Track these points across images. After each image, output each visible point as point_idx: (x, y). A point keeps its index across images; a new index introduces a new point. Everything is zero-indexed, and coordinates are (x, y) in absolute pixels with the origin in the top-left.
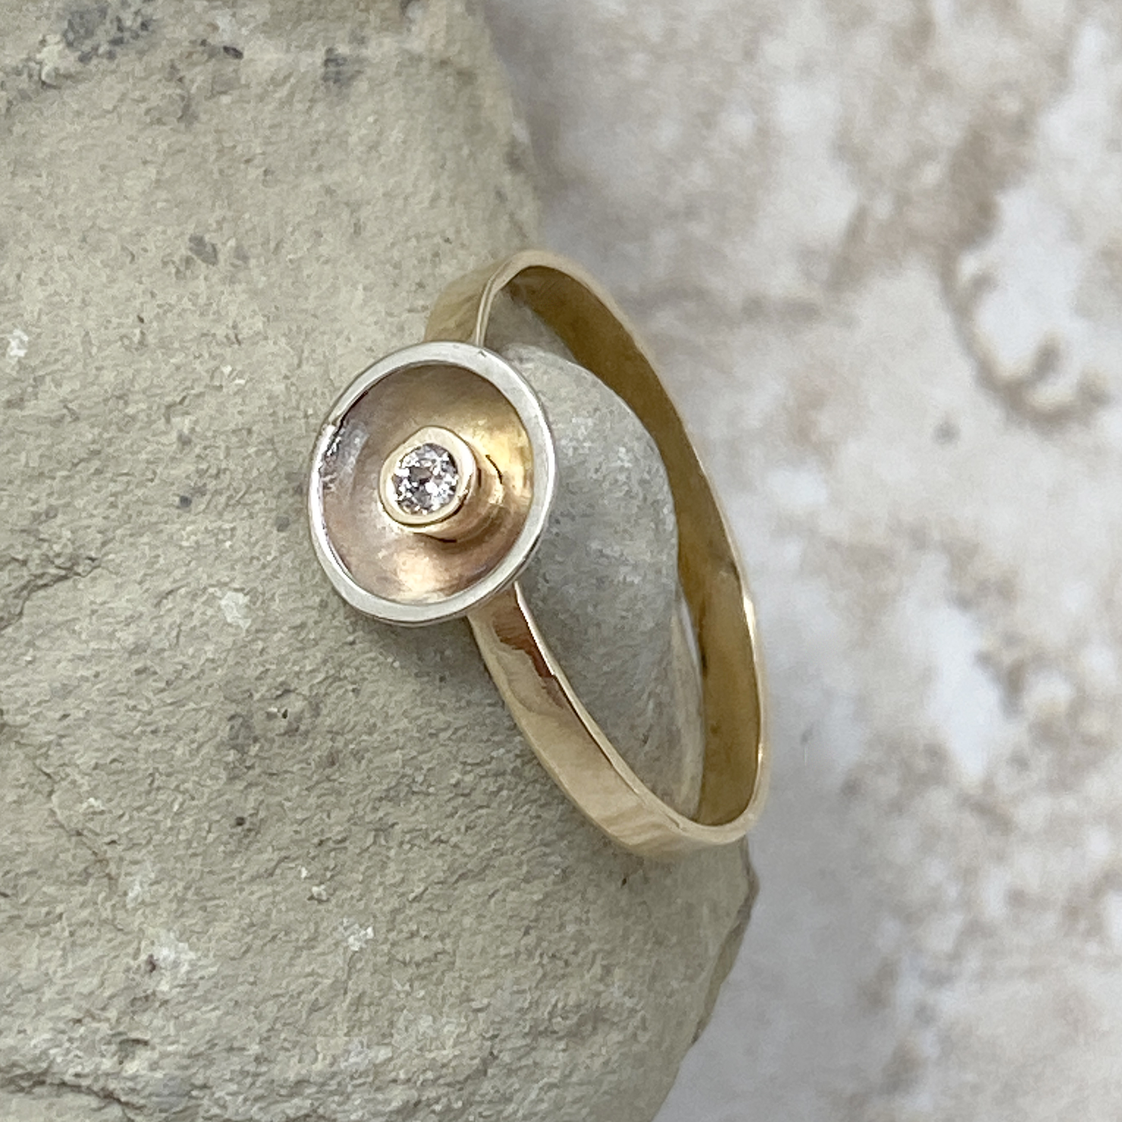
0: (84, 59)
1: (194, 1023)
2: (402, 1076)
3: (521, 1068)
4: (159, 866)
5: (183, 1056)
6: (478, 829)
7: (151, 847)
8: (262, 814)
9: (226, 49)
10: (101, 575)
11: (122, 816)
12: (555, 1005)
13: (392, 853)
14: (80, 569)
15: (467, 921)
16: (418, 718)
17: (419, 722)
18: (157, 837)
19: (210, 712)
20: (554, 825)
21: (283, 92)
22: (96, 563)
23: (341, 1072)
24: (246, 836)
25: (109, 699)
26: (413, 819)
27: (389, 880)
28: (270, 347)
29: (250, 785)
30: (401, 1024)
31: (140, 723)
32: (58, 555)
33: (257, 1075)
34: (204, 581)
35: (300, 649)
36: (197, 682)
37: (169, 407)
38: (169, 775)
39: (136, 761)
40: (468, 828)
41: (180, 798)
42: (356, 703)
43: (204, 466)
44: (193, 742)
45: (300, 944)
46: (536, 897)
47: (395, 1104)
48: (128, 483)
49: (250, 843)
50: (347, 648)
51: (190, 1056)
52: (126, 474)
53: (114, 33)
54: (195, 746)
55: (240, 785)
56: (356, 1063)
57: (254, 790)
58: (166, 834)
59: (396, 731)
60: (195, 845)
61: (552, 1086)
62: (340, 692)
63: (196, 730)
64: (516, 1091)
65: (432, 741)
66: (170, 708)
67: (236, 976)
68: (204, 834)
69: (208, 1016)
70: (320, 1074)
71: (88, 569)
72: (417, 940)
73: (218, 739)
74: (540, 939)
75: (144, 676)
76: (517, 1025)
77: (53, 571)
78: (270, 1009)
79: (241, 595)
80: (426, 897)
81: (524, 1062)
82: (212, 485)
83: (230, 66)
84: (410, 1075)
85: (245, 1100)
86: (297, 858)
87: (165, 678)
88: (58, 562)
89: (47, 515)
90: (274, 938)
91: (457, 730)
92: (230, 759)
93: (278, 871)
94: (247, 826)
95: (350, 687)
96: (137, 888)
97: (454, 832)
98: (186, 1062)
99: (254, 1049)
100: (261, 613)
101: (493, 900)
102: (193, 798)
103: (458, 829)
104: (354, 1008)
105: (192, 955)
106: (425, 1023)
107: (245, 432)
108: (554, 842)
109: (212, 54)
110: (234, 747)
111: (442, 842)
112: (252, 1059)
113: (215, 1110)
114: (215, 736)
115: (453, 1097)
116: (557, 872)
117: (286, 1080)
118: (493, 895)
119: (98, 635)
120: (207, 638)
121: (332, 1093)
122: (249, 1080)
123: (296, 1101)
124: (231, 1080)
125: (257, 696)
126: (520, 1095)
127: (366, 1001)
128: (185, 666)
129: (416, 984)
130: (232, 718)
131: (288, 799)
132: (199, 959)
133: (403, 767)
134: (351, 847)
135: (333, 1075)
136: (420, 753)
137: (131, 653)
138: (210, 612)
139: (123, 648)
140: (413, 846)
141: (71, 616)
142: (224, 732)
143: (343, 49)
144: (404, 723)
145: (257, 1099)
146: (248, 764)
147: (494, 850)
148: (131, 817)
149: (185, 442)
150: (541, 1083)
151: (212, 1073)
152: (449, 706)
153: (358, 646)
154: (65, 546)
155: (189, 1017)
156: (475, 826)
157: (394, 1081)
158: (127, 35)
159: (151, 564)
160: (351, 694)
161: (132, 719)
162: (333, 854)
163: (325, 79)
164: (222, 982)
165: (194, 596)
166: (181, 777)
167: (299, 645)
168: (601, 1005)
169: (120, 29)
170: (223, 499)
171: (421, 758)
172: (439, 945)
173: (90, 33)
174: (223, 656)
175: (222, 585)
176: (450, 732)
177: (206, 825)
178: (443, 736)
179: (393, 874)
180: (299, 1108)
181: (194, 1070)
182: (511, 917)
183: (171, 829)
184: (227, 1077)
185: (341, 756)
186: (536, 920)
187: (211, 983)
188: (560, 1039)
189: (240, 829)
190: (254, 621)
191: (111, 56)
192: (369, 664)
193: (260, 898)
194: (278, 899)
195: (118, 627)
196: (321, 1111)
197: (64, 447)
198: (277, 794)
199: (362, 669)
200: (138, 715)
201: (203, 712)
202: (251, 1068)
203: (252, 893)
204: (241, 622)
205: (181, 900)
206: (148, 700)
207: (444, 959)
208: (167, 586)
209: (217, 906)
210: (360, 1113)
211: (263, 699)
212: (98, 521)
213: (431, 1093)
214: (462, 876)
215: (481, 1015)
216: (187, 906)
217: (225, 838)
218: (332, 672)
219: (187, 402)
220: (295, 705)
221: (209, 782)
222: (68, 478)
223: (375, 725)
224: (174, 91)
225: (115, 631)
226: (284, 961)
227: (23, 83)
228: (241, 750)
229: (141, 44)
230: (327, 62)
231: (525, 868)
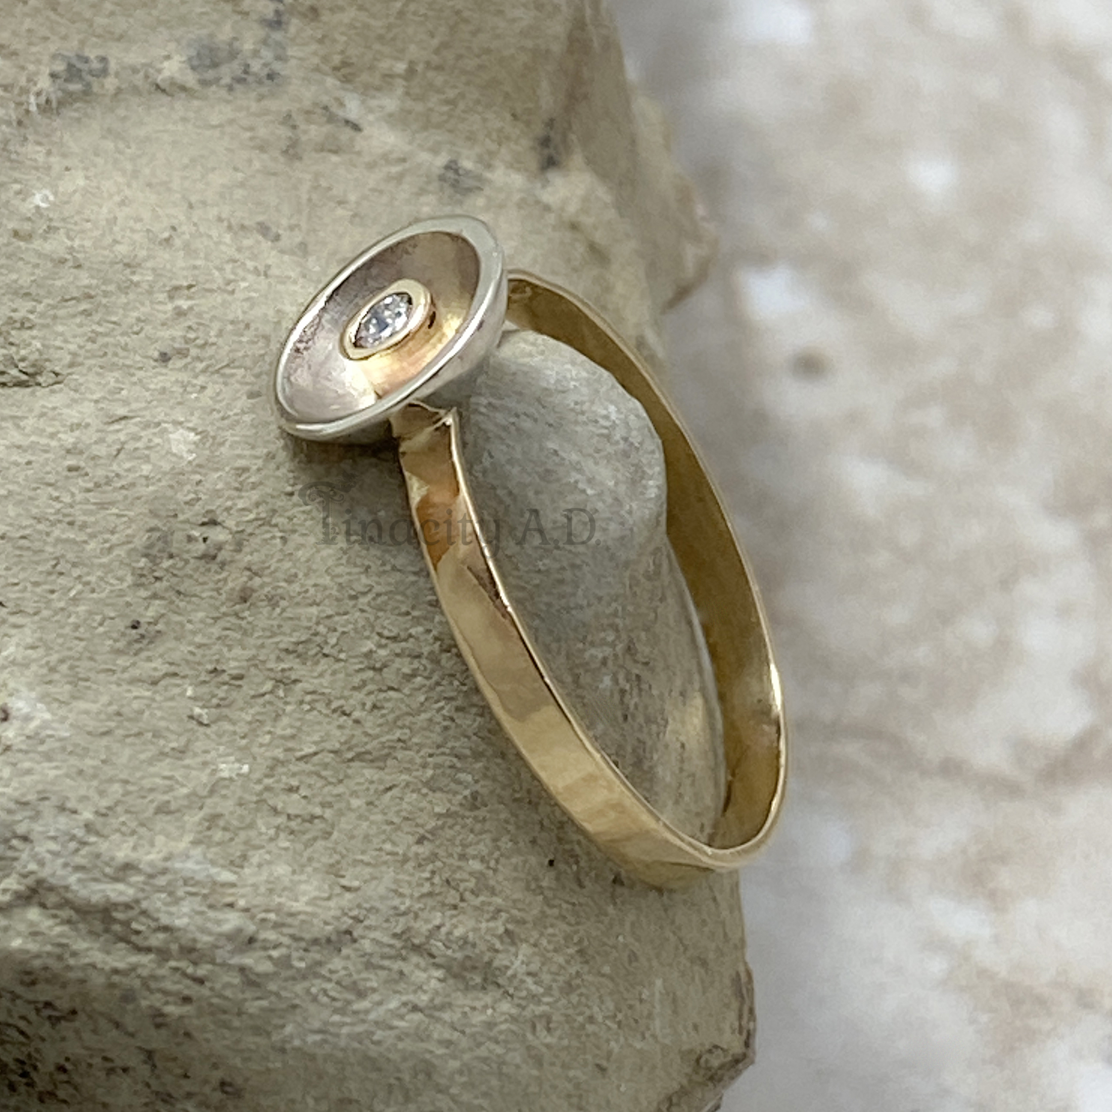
0: (204, 83)
1: (29, 772)
2: (242, 903)
3: (382, 968)
4: (37, 635)
5: (10, 799)
6: (384, 711)
7: (36, 618)
8: (159, 627)
9: (347, 122)
10: (61, 390)
11: (16, 584)
12: (438, 927)
13: (289, 708)
14: (40, 379)
15: (355, 803)
16: (339, 576)
17: (340, 580)
18: (45, 613)
19: (131, 520)
20: (469, 738)
21: (395, 170)
22: (60, 378)
23: (176, 872)
24: (137, 641)
25: (35, 485)
26: (316, 681)
27: (279, 732)
28: (296, 288)
29: (155, 596)
30: (255, 860)
31: (58, 512)
32: (23, 359)
33: (85, 844)
34: (161, 417)
35: (237, 489)
36: (124, 492)
37: (177, 288)
38: (74, 565)
39: (45, 543)
40: (375, 707)
41: (79, 587)
42: (281, 550)
43: (192, 335)
44: (106, 541)
45: (167, 750)
46: (437, 810)
47: (227, 927)
48: (113, 329)
49: (141, 650)
50: (283, 497)
51: (18, 802)
52: (114, 323)
53: (239, 73)
54: (107, 545)
55: (143, 593)
56: (194, 871)
57: (157, 602)
58: (56, 613)
59: (315, 585)
60: (82, 630)
61: (415, 1008)
62: (268, 536)
63: (113, 533)
64: (374, 990)
65: (352, 603)
66: (93, 507)
67: (86, 750)
68: (95, 624)
69: (46, 771)
70: (151, 864)
71: (51, 381)
72: (295, 796)
73: (131, 546)
74: (434, 857)
75: (74, 473)
76: (387, 921)
77: (14, 372)
78: (116, 789)
79: (192, 434)
80: (316, 759)
81: (386, 963)
82: (194, 352)
83: (346, 134)
84: (249, 906)
85: (66, 865)
86: (184, 677)
87: (96, 480)
88: (21, 365)
89: (23, 324)
90: (139, 734)
91: (378, 595)
92: (141, 564)
93: (163, 683)
94: (141, 631)
95: (280, 534)
96: (12, 649)
97: (359, 707)
98: (12, 806)
99: (87, 815)
100: (207, 452)
101: (389, 794)
102: (93, 591)
103: (364, 704)
104: (207, 824)
105: (47, 716)
106: (282, 870)
107: (242, 326)
108: (466, 757)
109: (331, 118)
110: (146, 555)
111: (344, 713)
112: (82, 824)
113: (32, 866)
114: (129, 542)
115: (295, 955)
116: (467, 792)
117: (112, 859)
118: (390, 789)
119: (41, 432)
120: (147, 459)
121: (160, 890)
122: (73, 845)
123: (121, 887)
124: (54, 838)
125: (181, 517)
126: (376, 997)
127: (222, 823)
128: (118, 475)
129: (282, 835)
130: (151, 530)
131: (189, 621)
132: (53, 721)
133: (318, 623)
134: (245, 688)
135: (164, 871)
136: (338, 614)
137: (68, 451)
138: (157, 440)
139: (61, 446)
140: (312, 709)
141: (19, 414)
142: (140, 541)
143: (467, 164)
144: (326, 580)
145: (79, 868)
146: (156, 574)
147: (399, 740)
148: (25, 589)
149: (180, 313)
150: (404, 998)
151: (37, 827)
152: (374, 568)
153: (296, 498)
154: (32, 352)
155: (27, 765)
156: (383, 708)
157: (231, 905)
158: (250, 79)
159: (111, 392)
160: (278, 541)
161: (50, 506)
162: (225, 687)
163: (442, 178)
164: (70, 749)
165: (147, 426)
166: (85, 570)
167: (237, 485)
168: (496, 963)
169: (246, 72)
170: (200, 366)
171: (337, 618)
172: (318, 811)
173: (215, 65)
174: (159, 476)
175: (177, 424)
176: (370, 596)
177: (98, 618)
178: (364, 600)
179: (284, 727)
180: (121, 893)
181: (18, 817)
182: (406, 819)
183: (62, 609)
184: (52, 834)
185: (255, 595)
186: (432, 832)
187: (58, 744)
188: (437, 966)
189: (134, 631)
190: (198, 457)
191: (230, 88)
192: (303, 517)
193: (136, 698)
194: (154, 705)
195: (62, 429)
196: (144, 905)
197: (58, 283)
198: (179, 614)
199: (295, 520)
200: (58, 506)
201: (125, 519)
202: (80, 833)
203: (129, 691)
204: (185, 455)
205: (53, 670)
206: (73, 495)
207: (319, 825)
208: (122, 411)
209: (89, 688)
210: (185, 920)
211: (187, 521)
212: (73, 347)
213: (271, 935)
214: (359, 757)
215: (348, 896)
216: (56, 677)
217: (115, 635)
218: (263, 515)
219: (193, 290)
220: (218, 535)
221: (112, 581)
222: (54, 307)
223: (296, 575)
224: (284, 132)
225: (58, 432)
226: (143, 757)
227: (138, 80)
228: (153, 559)
229: (264, 90)
230: (447, 167)
231: (430, 773)
